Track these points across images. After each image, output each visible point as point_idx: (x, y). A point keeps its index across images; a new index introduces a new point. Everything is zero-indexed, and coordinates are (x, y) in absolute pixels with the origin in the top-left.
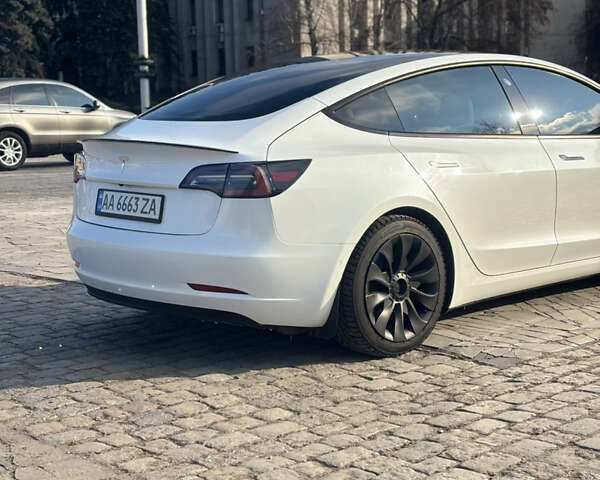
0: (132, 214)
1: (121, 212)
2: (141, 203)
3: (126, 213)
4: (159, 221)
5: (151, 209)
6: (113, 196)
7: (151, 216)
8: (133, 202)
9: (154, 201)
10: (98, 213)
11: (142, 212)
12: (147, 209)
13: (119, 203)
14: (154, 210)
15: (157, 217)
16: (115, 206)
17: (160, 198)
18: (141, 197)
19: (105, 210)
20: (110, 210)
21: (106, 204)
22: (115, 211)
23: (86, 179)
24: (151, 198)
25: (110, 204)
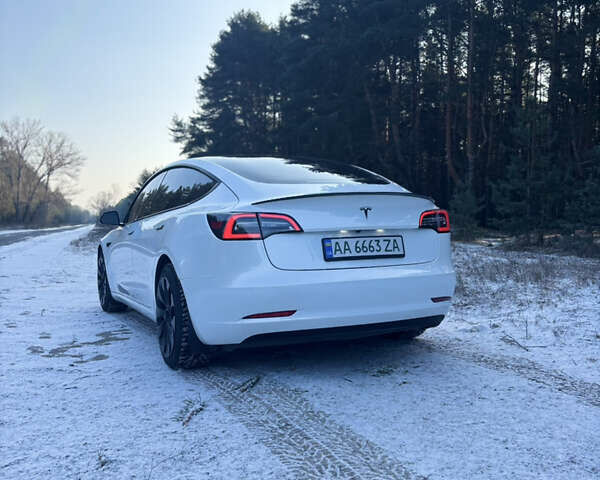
0: (375, 253)
1: (362, 254)
2: (383, 245)
3: (369, 253)
4: (403, 256)
5: (394, 247)
6: (346, 243)
7: (396, 252)
8: (374, 244)
9: (395, 240)
10: (328, 259)
11: (386, 250)
12: (390, 247)
13: (356, 248)
14: (397, 247)
16: (352, 248)
17: (400, 238)
18: (381, 239)
19: (339, 254)
20: (348, 254)
21: (340, 250)
22: (354, 254)
23: (301, 231)
24: (392, 239)
25: (345, 250)
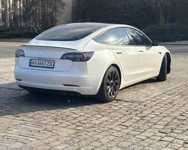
0: (43, 66)
1: (39, 65)
2: (47, 63)
3: (41, 66)
4: (53, 68)
5: (50, 65)
6: (36, 61)
7: (51, 66)
8: (44, 63)
9: (51, 62)
10: (30, 66)
11: (47, 65)
12: (49, 64)
13: (38, 63)
14: (51, 65)
15: (53, 67)
16: (37, 63)
17: (53, 62)
18: (46, 61)
19: (33, 65)
20: (35, 65)
21: (33, 63)
22: (37, 65)
23: (24, 56)
24: (50, 62)
25: (35, 63)
